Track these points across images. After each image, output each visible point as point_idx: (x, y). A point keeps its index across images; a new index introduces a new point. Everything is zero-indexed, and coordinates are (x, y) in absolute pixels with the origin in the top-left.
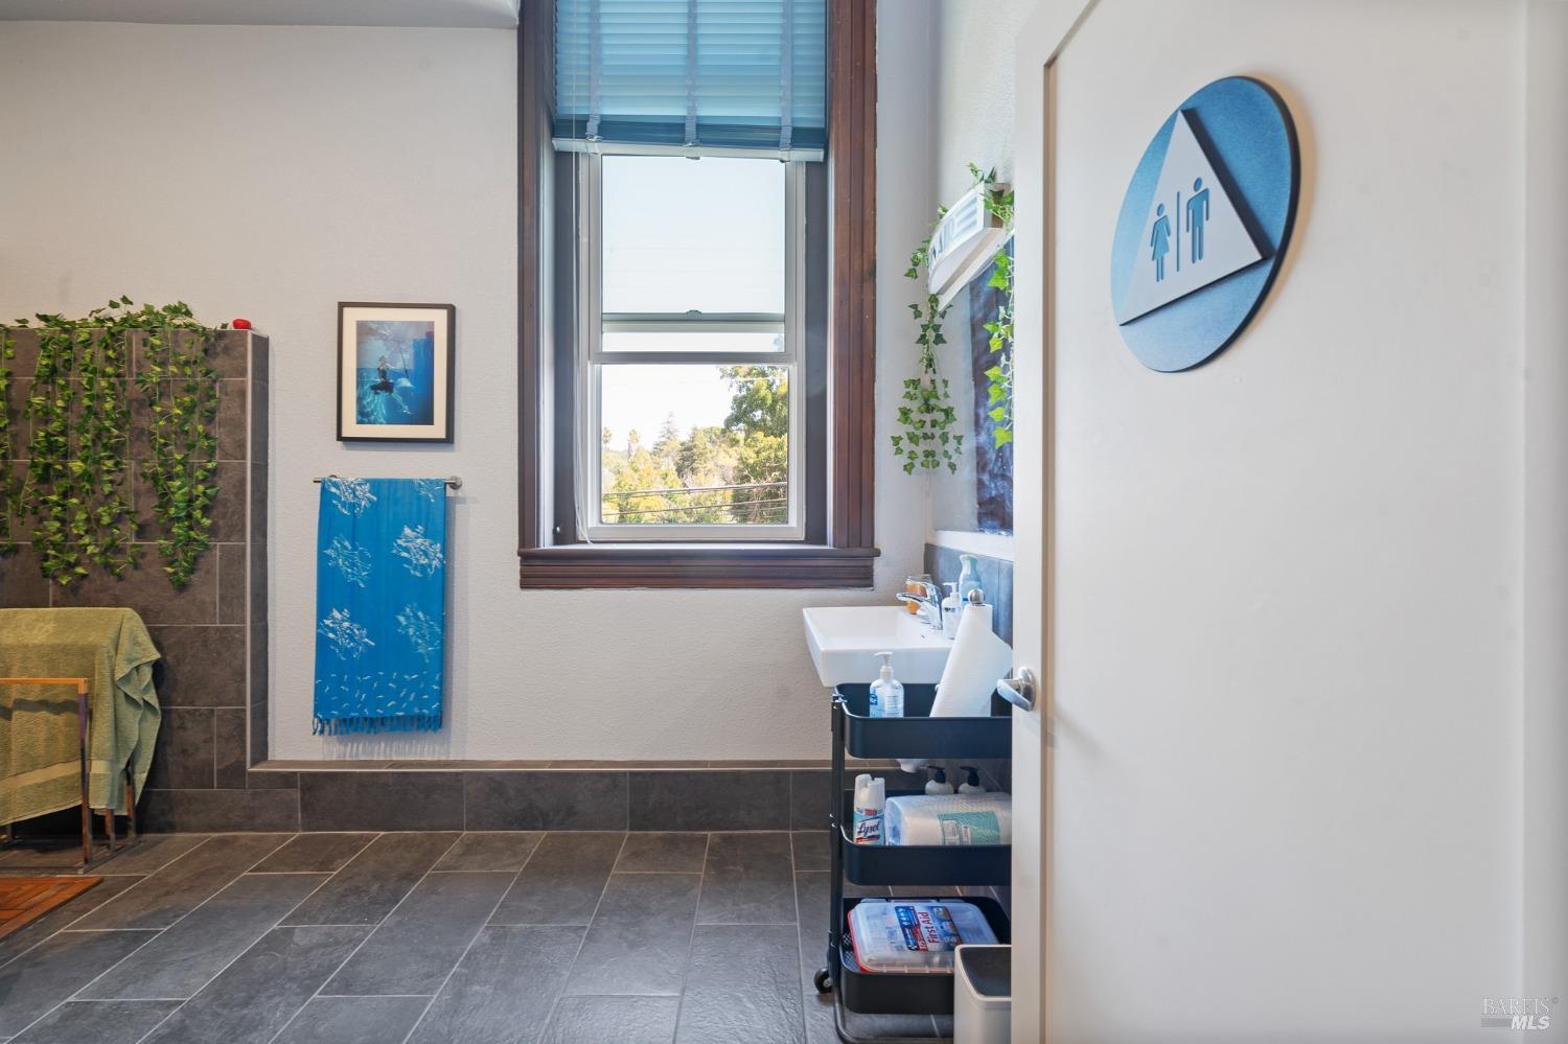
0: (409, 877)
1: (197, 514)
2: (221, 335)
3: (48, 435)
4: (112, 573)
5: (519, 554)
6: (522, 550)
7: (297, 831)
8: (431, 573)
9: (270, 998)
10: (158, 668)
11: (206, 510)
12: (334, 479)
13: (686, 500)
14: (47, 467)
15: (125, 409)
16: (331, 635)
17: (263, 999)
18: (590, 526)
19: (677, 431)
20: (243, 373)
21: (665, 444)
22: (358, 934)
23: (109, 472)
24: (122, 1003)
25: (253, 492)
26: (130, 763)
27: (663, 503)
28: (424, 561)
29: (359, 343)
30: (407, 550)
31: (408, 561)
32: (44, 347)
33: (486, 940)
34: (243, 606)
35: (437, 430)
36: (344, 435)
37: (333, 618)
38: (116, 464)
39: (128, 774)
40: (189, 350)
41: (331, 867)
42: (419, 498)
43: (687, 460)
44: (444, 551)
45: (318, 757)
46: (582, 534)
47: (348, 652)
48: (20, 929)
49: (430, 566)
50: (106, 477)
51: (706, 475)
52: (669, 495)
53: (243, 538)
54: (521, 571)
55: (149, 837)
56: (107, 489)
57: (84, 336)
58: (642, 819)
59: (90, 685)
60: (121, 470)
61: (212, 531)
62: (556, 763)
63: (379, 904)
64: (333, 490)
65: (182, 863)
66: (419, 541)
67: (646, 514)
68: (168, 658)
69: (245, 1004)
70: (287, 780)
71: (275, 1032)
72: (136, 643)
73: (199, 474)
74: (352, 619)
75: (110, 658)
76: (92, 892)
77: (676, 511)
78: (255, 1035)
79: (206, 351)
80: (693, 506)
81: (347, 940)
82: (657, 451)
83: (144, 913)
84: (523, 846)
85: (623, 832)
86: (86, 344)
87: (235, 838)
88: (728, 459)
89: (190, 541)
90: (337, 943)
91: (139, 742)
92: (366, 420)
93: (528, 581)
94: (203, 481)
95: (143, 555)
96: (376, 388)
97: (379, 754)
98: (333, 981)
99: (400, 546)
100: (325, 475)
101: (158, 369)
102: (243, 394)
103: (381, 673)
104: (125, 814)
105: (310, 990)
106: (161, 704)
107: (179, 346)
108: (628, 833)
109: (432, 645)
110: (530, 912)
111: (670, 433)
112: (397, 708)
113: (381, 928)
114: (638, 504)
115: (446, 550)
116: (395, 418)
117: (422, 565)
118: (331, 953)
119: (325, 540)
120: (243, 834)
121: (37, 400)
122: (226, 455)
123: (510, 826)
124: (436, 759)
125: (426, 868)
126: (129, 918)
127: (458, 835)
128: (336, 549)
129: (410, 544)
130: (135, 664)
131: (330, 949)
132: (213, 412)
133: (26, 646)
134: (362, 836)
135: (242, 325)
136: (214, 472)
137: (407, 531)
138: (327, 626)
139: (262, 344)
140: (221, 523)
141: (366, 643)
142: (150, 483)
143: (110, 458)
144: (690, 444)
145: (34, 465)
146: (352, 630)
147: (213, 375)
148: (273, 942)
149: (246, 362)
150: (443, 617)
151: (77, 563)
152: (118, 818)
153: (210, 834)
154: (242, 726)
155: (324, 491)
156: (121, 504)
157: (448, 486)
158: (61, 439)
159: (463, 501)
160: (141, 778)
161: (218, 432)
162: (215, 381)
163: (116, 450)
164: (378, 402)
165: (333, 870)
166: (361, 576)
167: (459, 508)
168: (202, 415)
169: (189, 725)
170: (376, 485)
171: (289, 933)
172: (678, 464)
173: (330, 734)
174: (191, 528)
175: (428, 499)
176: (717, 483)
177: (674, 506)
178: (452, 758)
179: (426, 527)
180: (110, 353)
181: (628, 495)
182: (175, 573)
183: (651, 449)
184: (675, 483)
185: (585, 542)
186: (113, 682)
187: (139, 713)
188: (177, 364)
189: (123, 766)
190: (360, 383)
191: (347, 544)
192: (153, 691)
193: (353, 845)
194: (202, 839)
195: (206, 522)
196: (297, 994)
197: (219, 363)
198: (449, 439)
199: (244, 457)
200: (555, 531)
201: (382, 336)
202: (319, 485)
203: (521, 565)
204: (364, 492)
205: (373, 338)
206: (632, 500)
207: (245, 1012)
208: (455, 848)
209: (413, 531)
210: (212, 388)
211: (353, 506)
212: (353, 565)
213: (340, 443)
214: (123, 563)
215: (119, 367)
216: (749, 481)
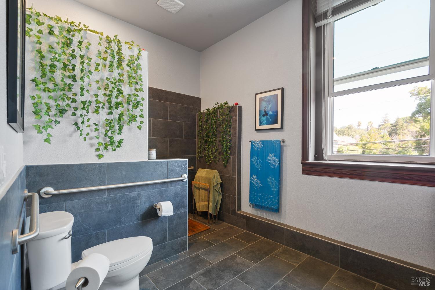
0: (266, 254)
1: (228, 150)
2: (232, 107)
3: (206, 133)
4: (215, 163)
5: (302, 163)
6: (303, 162)
7: (245, 230)
8: (276, 167)
9: (227, 272)
10: (222, 184)
11: (229, 149)
12: (254, 141)
13: (393, 145)
14: (206, 140)
15: (217, 127)
16: (253, 182)
17: (226, 272)
18: (328, 154)
19: (389, 120)
20: (236, 116)
21: (383, 125)
22: (250, 265)
23: (215, 141)
24: (204, 258)
25: (238, 144)
26: (217, 205)
27: (382, 146)
28: (274, 164)
29: (260, 104)
30: (270, 160)
31: (270, 163)
32: (206, 115)
33: (280, 284)
34: (236, 172)
35: (278, 125)
36: (256, 129)
37: (253, 177)
38: (216, 139)
39: (216, 206)
40: (227, 112)
41: (249, 243)
42: (273, 145)
43: (394, 130)
44: (280, 161)
45: (251, 213)
46: (325, 157)
47: (256, 187)
48: (197, 234)
49: (276, 165)
50: (214, 142)
51: (403, 135)
52: (385, 143)
53: (236, 156)
54: (303, 169)
55: (220, 221)
56: (214, 144)
57: (211, 112)
58: (346, 266)
59: (210, 186)
60: (217, 140)
61: (230, 154)
62: (313, 234)
63: (257, 258)
64: (254, 144)
65: (223, 230)
66: (273, 158)
67: (374, 150)
68: (223, 182)
69: (222, 271)
70: (244, 217)
71: (225, 283)
72: (217, 178)
73: (228, 141)
74: (257, 178)
75: (213, 181)
76: (209, 230)
77: (388, 149)
78: (221, 281)
79: (230, 112)
80: (396, 147)
81: (247, 265)
82: (380, 128)
83: (214, 239)
84: (300, 257)
85: (338, 267)
86: (212, 114)
87: (234, 227)
88: (414, 128)
89: (227, 156)
90: (245, 265)
91: (218, 199)
92: (261, 124)
93: (305, 172)
94: (229, 142)
95: (220, 159)
96: (264, 115)
97: (264, 216)
98: (240, 275)
99: (268, 159)
100: (252, 140)
101: (222, 117)
102: (236, 121)
103: (264, 194)
104: (216, 215)
105: (235, 275)
106: (222, 193)
107: (225, 111)
108: (339, 268)
109: (276, 188)
110: (296, 282)
111: (386, 121)
112: (267, 204)
113: (255, 266)
114: (370, 147)
115: (281, 161)
116: (268, 123)
117: (274, 165)
118: (242, 267)
119: (252, 157)
120: (235, 227)
121: (205, 126)
122: (233, 136)
123: (297, 249)
124: (277, 221)
125: (271, 253)
126: (211, 239)
127: (282, 246)
128: (254, 159)
129: (271, 159)
130: (217, 183)
131: (242, 266)
132: (231, 126)
133: (202, 176)
134: (258, 237)
135: (237, 104)
136: (231, 140)
137: (270, 155)
138: (252, 179)
139: (240, 108)
140: (232, 152)
141: (260, 185)
142: (220, 143)
143: (215, 137)
144: (396, 124)
145: (204, 140)
146: (257, 181)
147: (231, 117)
148: (233, 258)
149: (237, 113)
150: (279, 180)
151: (210, 160)
152: (214, 215)
153: (229, 224)
154: (235, 201)
155: (252, 144)
156: (216, 148)
157: (281, 142)
158: (208, 134)
159: (286, 146)
160: (218, 208)
161: (232, 130)
162: (231, 118)
163: (216, 136)
164: (264, 119)
165: (250, 244)
166: (259, 166)
167: (284, 148)
168: (229, 127)
169: (226, 198)
170: (263, 142)
171: (236, 256)
172: (389, 132)
173: (252, 208)
174: (227, 153)
175: (276, 146)
176: (409, 138)
177: (386, 147)
178: (282, 222)
179: (275, 154)
180: (215, 115)
181: (366, 144)
182: (224, 163)
183: (377, 127)
184: (388, 139)
185: (326, 160)
186: (213, 186)
187: (218, 193)
188: (225, 115)
189: (215, 205)
190: (260, 114)
191: (256, 158)
192: (220, 189)
193: (256, 239)
194: (228, 225)
195: (229, 152)
196: (232, 275)
197: (232, 114)
198: (282, 128)
199: (236, 136)
200: (315, 156)
201: (265, 101)
202: (251, 142)
203: (303, 167)
204: (260, 144)
205: (263, 101)
206: (368, 145)
207: (222, 273)
208: (280, 250)
209: (272, 155)
210: (231, 120)
211: (258, 148)
212: (258, 164)
213: (256, 131)
214: (216, 160)
215: (216, 118)
216: (425, 137)
